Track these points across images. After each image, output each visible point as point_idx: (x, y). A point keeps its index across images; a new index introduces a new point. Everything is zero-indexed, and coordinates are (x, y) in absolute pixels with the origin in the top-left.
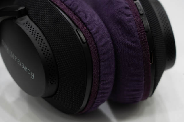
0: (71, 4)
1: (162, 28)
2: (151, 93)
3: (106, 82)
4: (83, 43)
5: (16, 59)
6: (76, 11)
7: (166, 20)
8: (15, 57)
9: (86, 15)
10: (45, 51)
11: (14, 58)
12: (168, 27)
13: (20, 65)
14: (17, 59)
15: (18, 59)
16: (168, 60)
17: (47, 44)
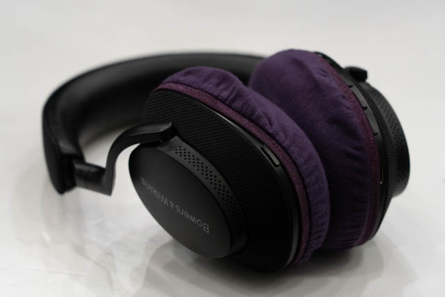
0: (243, 107)
1: (392, 136)
2: (376, 226)
3: (320, 214)
4: (276, 166)
5: (172, 205)
6: (254, 117)
7: (394, 119)
8: (171, 202)
9: (269, 120)
10: (216, 184)
11: (170, 205)
12: (398, 130)
13: (182, 214)
14: (174, 207)
15: (177, 206)
16: (399, 181)
17: (219, 177)
